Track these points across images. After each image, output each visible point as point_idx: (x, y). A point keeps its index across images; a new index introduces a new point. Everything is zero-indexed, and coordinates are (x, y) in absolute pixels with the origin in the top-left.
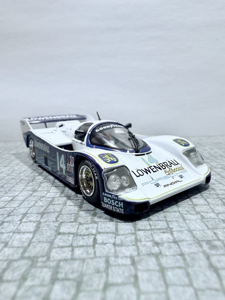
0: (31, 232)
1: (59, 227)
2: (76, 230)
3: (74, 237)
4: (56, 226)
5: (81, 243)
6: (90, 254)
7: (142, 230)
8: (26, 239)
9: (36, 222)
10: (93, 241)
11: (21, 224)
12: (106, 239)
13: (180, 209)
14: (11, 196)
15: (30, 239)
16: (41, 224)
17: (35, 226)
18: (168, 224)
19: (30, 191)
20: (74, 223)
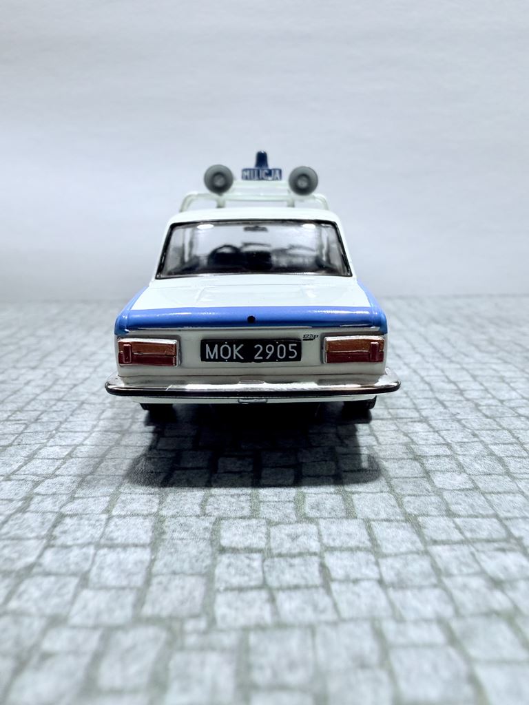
0: (143, 546)
1: (215, 532)
2: (264, 539)
3: (263, 561)
4: (206, 529)
5: (289, 577)
6: (323, 611)
7: (443, 543)
8: (136, 564)
9: (150, 517)
10: (320, 572)
11: (113, 523)
12: (352, 567)
13: (522, 485)
14: (64, 444)
15: (147, 564)
16: (166, 524)
17: (150, 527)
18: (506, 527)
19: (113, 432)
20: (254, 522)
